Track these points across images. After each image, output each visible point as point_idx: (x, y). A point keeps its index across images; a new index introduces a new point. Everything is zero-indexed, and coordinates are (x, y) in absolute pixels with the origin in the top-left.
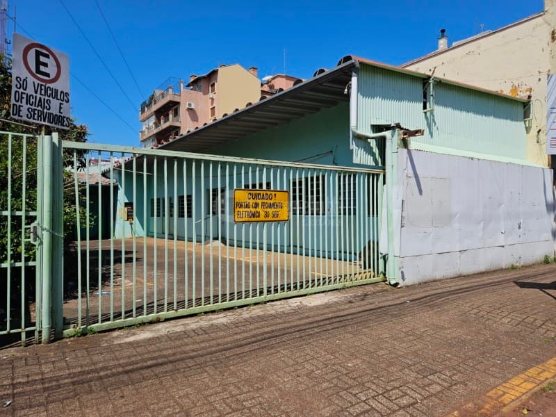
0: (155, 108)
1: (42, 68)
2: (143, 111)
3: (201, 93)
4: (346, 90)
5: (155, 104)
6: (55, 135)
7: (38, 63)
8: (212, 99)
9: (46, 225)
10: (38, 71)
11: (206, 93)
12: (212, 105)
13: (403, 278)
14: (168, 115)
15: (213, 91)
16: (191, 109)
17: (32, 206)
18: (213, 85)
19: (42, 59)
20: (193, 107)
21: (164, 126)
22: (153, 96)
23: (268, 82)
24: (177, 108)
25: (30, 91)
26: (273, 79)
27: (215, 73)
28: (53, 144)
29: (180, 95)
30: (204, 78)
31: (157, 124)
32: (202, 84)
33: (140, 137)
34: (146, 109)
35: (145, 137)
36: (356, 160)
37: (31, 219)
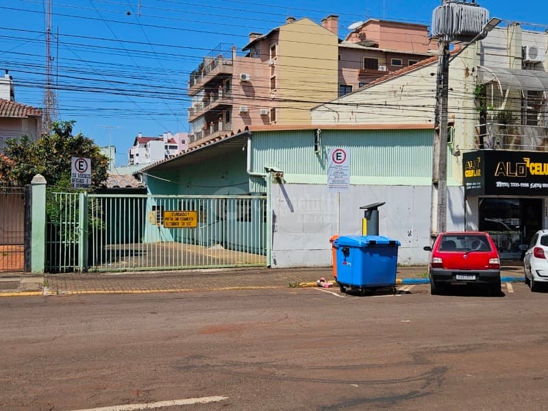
0: (204, 80)
1: (81, 167)
2: (192, 83)
3: (259, 60)
4: (243, 149)
5: (204, 75)
6: (85, 193)
7: (80, 165)
8: (273, 66)
9: (82, 227)
10: (80, 169)
11: (265, 58)
12: (272, 74)
13: (275, 263)
14: (217, 91)
15: (274, 55)
16: (246, 82)
17: (77, 220)
18: (274, 49)
19: (81, 164)
20: (247, 79)
21: (214, 105)
22: (202, 64)
23: (357, 31)
24: (229, 81)
25: (77, 177)
26: (365, 25)
27: (275, 33)
28: (85, 196)
29: (232, 65)
30: (263, 39)
31: (206, 102)
32: (260, 47)
33: (190, 118)
34: (195, 80)
35: (194, 118)
36: (251, 190)
37: (77, 225)
